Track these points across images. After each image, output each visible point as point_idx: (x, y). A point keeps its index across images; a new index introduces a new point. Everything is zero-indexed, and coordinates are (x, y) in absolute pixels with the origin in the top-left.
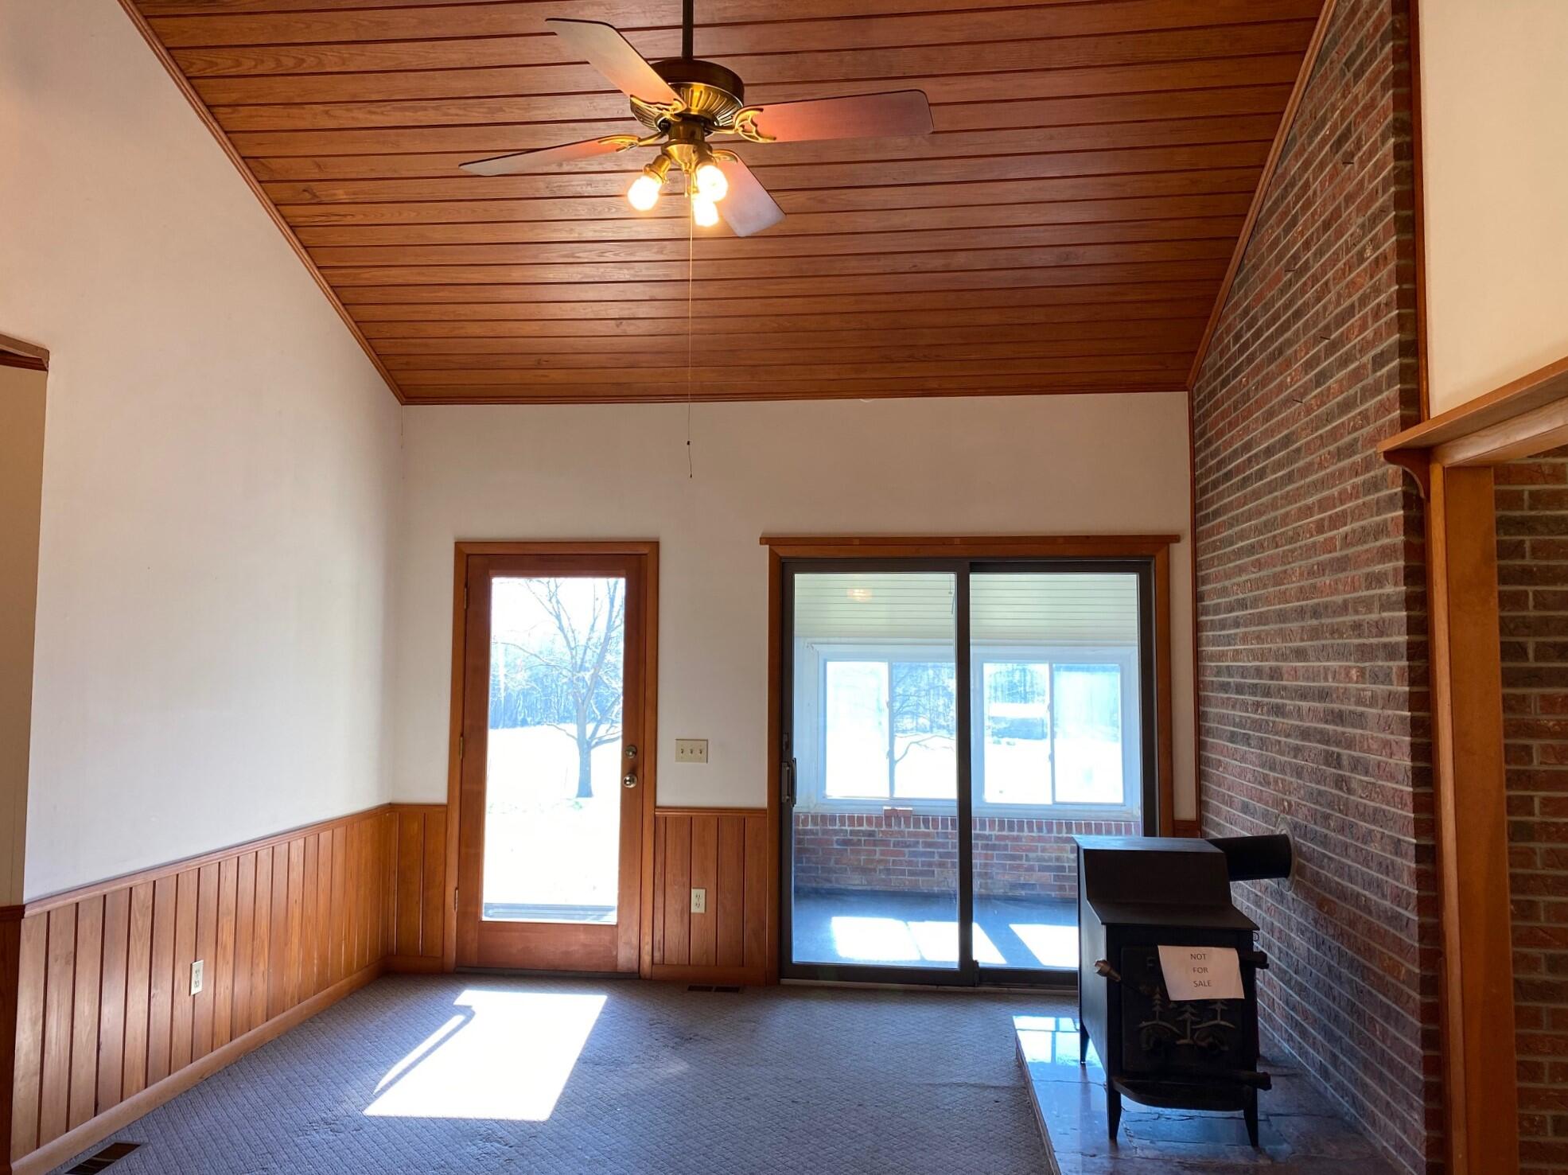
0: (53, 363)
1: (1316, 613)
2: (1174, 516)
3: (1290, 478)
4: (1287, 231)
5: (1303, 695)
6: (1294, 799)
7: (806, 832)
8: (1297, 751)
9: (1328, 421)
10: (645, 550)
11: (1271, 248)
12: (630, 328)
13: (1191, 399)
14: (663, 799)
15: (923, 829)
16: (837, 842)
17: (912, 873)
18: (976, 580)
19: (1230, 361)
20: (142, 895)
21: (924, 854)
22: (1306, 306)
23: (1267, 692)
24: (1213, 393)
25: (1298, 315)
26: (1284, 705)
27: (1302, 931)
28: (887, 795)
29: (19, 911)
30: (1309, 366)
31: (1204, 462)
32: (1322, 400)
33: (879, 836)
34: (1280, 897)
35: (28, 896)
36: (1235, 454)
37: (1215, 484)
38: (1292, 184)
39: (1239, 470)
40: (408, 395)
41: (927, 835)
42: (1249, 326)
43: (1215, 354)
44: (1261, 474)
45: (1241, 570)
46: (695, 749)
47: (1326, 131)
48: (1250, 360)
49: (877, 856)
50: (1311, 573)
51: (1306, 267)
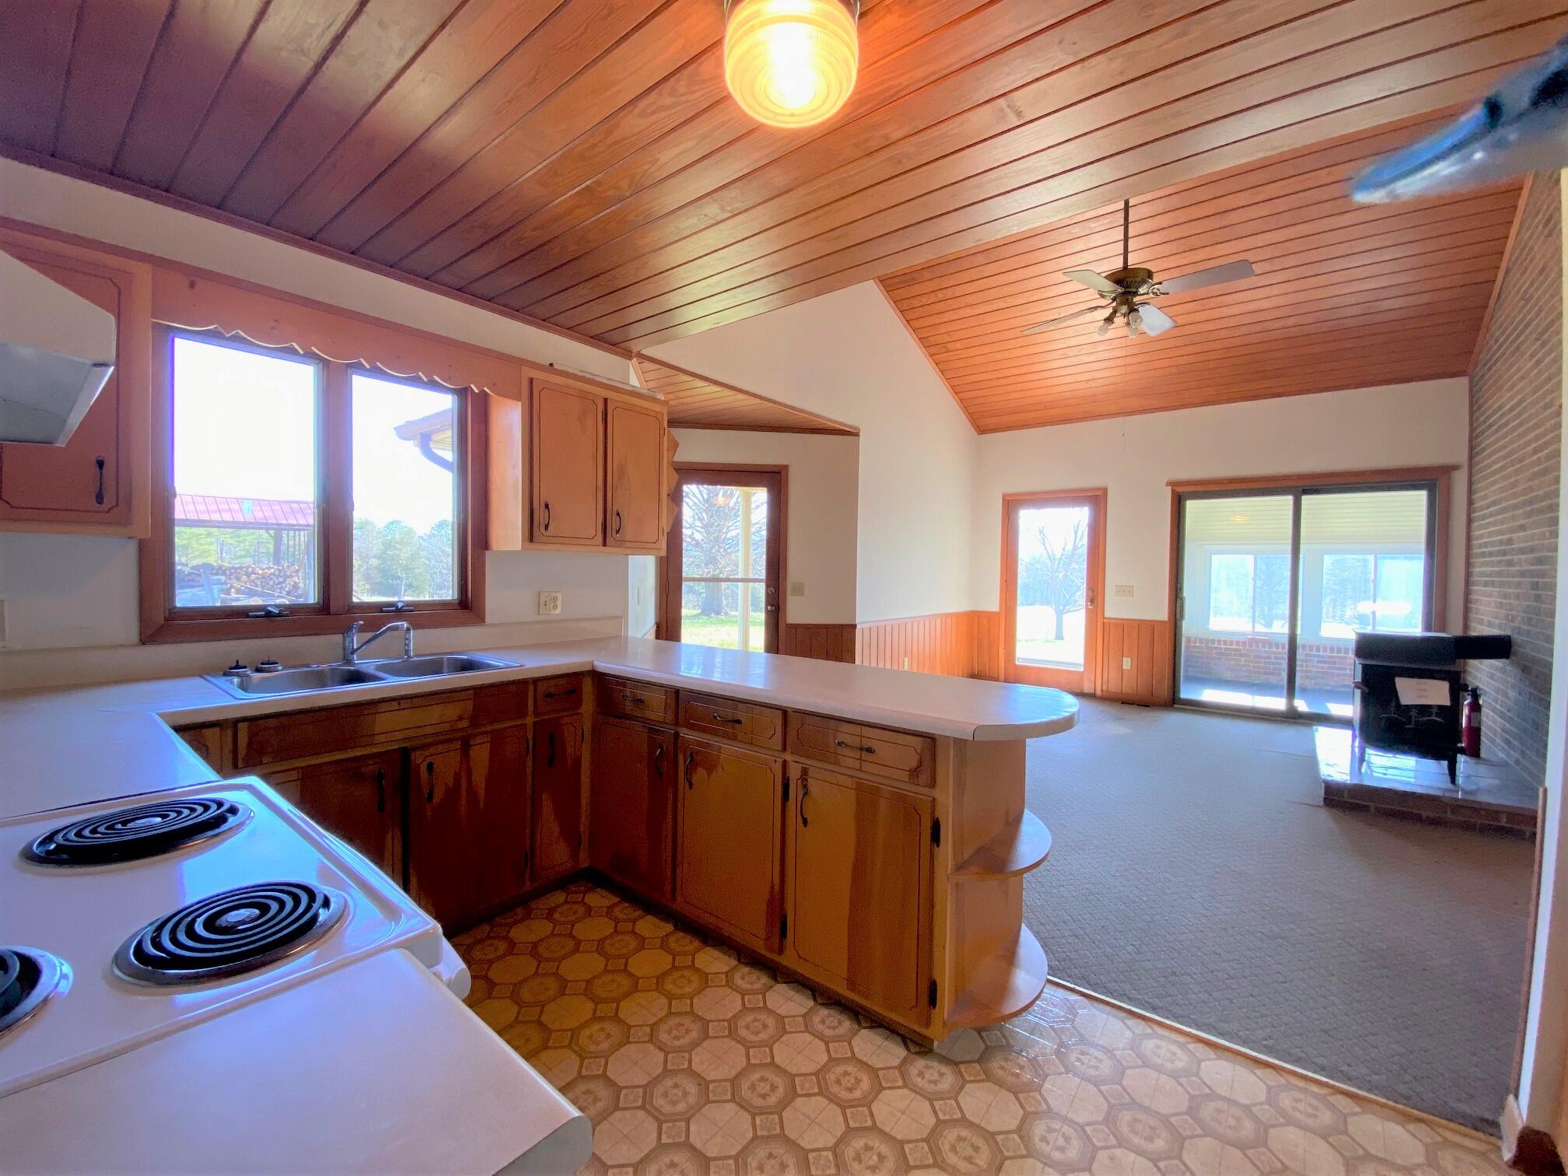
0: (861, 434)
1: (1531, 502)
2: (1459, 454)
3: (1520, 425)
4: (1522, 274)
5: (1522, 551)
6: (1513, 613)
7: (1195, 647)
8: (1518, 584)
9: (1541, 388)
10: (1099, 493)
11: (1514, 286)
12: (1093, 384)
13: (1471, 381)
14: (1108, 614)
15: (1274, 649)
16: (1216, 653)
17: (1265, 673)
18: (1306, 500)
19: (1493, 355)
20: (889, 629)
21: (1274, 663)
22: (1532, 320)
23: (1504, 553)
24: (1484, 375)
25: (1527, 326)
26: (1512, 560)
27: (1513, 687)
28: (1251, 629)
29: (854, 626)
30: (1532, 356)
31: (1477, 419)
32: (1539, 374)
33: (1243, 652)
34: (1503, 671)
35: (857, 621)
36: (1494, 413)
37: (1483, 432)
38: (1526, 246)
39: (1495, 422)
40: (982, 430)
41: (1278, 653)
42: (1503, 333)
43: (1484, 353)
44: (1507, 424)
45: (1494, 483)
46: (1125, 591)
47: (1540, 216)
48: (1503, 354)
49: (1243, 663)
50: (1531, 479)
51: (1532, 297)
